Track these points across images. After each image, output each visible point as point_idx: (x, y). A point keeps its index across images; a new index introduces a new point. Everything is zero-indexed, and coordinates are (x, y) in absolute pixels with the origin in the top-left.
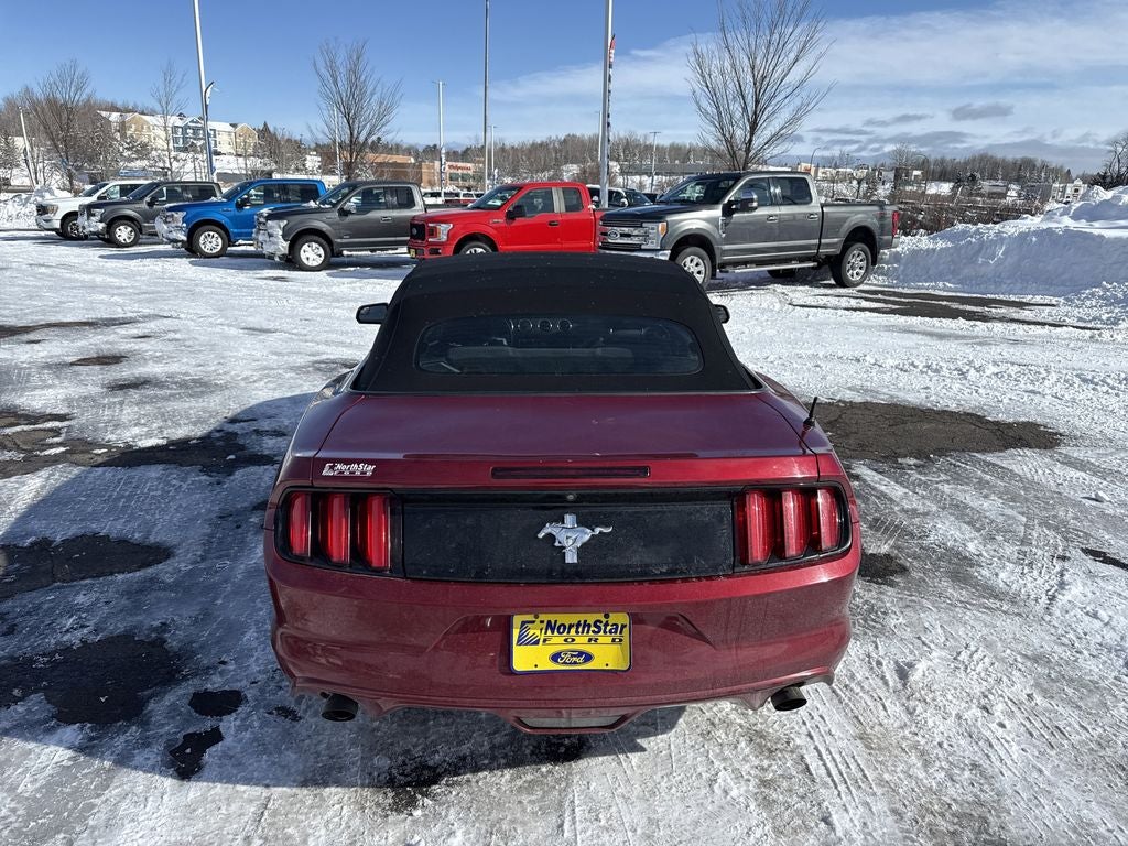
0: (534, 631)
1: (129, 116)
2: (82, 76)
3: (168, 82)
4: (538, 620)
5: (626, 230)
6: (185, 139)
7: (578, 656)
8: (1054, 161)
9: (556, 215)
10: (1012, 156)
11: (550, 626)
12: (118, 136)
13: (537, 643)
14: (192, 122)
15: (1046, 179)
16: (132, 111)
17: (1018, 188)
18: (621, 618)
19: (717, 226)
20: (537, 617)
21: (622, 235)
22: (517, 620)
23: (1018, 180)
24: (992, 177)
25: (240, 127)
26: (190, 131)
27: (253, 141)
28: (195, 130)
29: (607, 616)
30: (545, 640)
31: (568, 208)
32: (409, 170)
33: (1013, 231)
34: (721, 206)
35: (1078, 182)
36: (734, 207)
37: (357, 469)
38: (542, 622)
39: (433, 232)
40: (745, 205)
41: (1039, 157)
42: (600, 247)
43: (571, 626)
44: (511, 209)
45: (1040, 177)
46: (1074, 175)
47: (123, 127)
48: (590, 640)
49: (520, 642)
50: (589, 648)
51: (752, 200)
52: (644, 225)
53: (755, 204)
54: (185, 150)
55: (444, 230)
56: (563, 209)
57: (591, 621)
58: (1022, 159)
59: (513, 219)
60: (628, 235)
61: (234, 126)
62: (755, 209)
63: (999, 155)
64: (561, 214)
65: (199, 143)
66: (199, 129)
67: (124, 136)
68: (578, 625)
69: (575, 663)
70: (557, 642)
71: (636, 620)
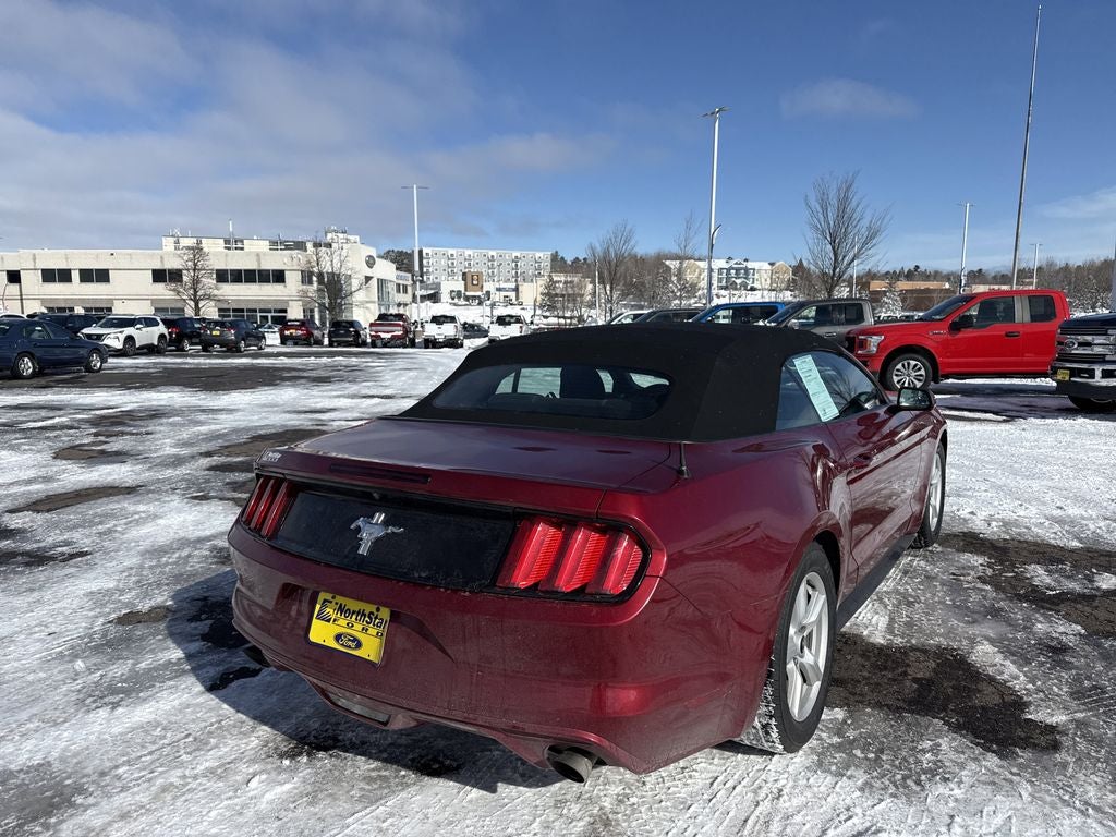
0: (329, 610)
1: (686, 263)
2: (630, 231)
3: (688, 228)
4: (334, 601)
5: (1089, 338)
6: (728, 279)
7: (353, 641)
9: (1017, 325)
11: (341, 609)
12: (674, 278)
13: (329, 621)
14: (736, 263)
16: (690, 259)
18: (385, 613)
20: (333, 598)
21: (1080, 344)
22: (322, 596)
25: (777, 264)
26: (733, 272)
27: (789, 275)
28: (737, 270)
29: (378, 610)
30: (335, 620)
31: (1034, 318)
32: (935, 295)
37: (274, 456)
38: (336, 603)
39: (863, 344)
42: (1058, 360)
43: (354, 612)
44: (957, 320)
47: (680, 274)
48: (363, 629)
49: (318, 618)
50: (361, 636)
52: (1110, 332)
54: (726, 288)
55: (874, 341)
56: (1027, 318)
57: (367, 612)
59: (959, 330)
60: (1088, 344)
61: (772, 264)
64: (1023, 324)
65: (738, 281)
66: (741, 269)
67: (679, 280)
68: (359, 613)
69: (349, 647)
70: (341, 625)
71: (394, 617)
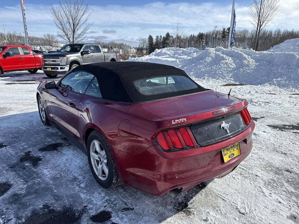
0: (225, 152)
8: (128, 44)
9: (21, 56)
10: (119, 42)
13: (226, 155)
15: (127, 48)
17: (122, 50)
19: (80, 58)
20: (225, 149)
21: (52, 61)
22: (222, 150)
23: (121, 48)
24: (115, 47)
29: (235, 144)
31: (25, 53)
33: (144, 59)
34: (80, 53)
35: (133, 49)
36: (83, 53)
37: (182, 120)
40: (87, 53)
41: (124, 43)
43: (230, 148)
44: (4, 54)
45: (125, 48)
46: (132, 48)
48: (233, 150)
49: (224, 156)
50: (233, 152)
51: (89, 51)
53: (90, 52)
56: (23, 54)
57: (233, 146)
58: (121, 43)
59: (6, 57)
60: (55, 61)
62: (90, 53)
63: (116, 42)
64: (23, 56)
70: (229, 153)
